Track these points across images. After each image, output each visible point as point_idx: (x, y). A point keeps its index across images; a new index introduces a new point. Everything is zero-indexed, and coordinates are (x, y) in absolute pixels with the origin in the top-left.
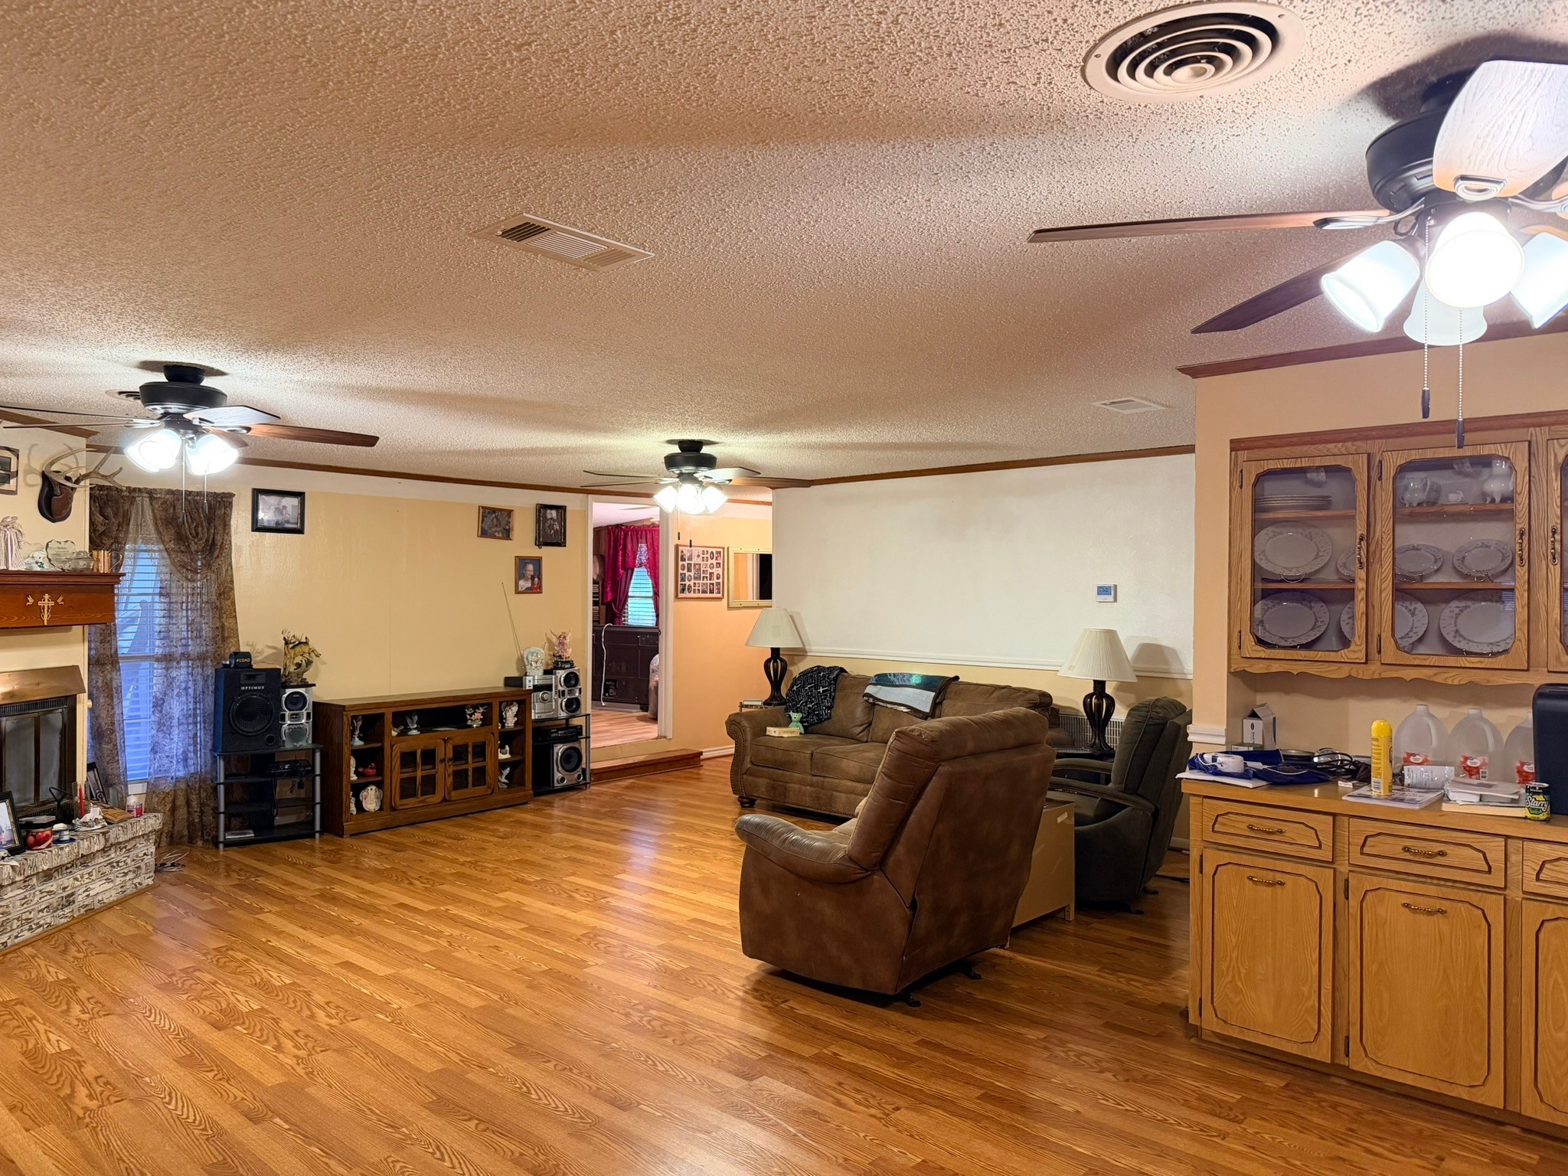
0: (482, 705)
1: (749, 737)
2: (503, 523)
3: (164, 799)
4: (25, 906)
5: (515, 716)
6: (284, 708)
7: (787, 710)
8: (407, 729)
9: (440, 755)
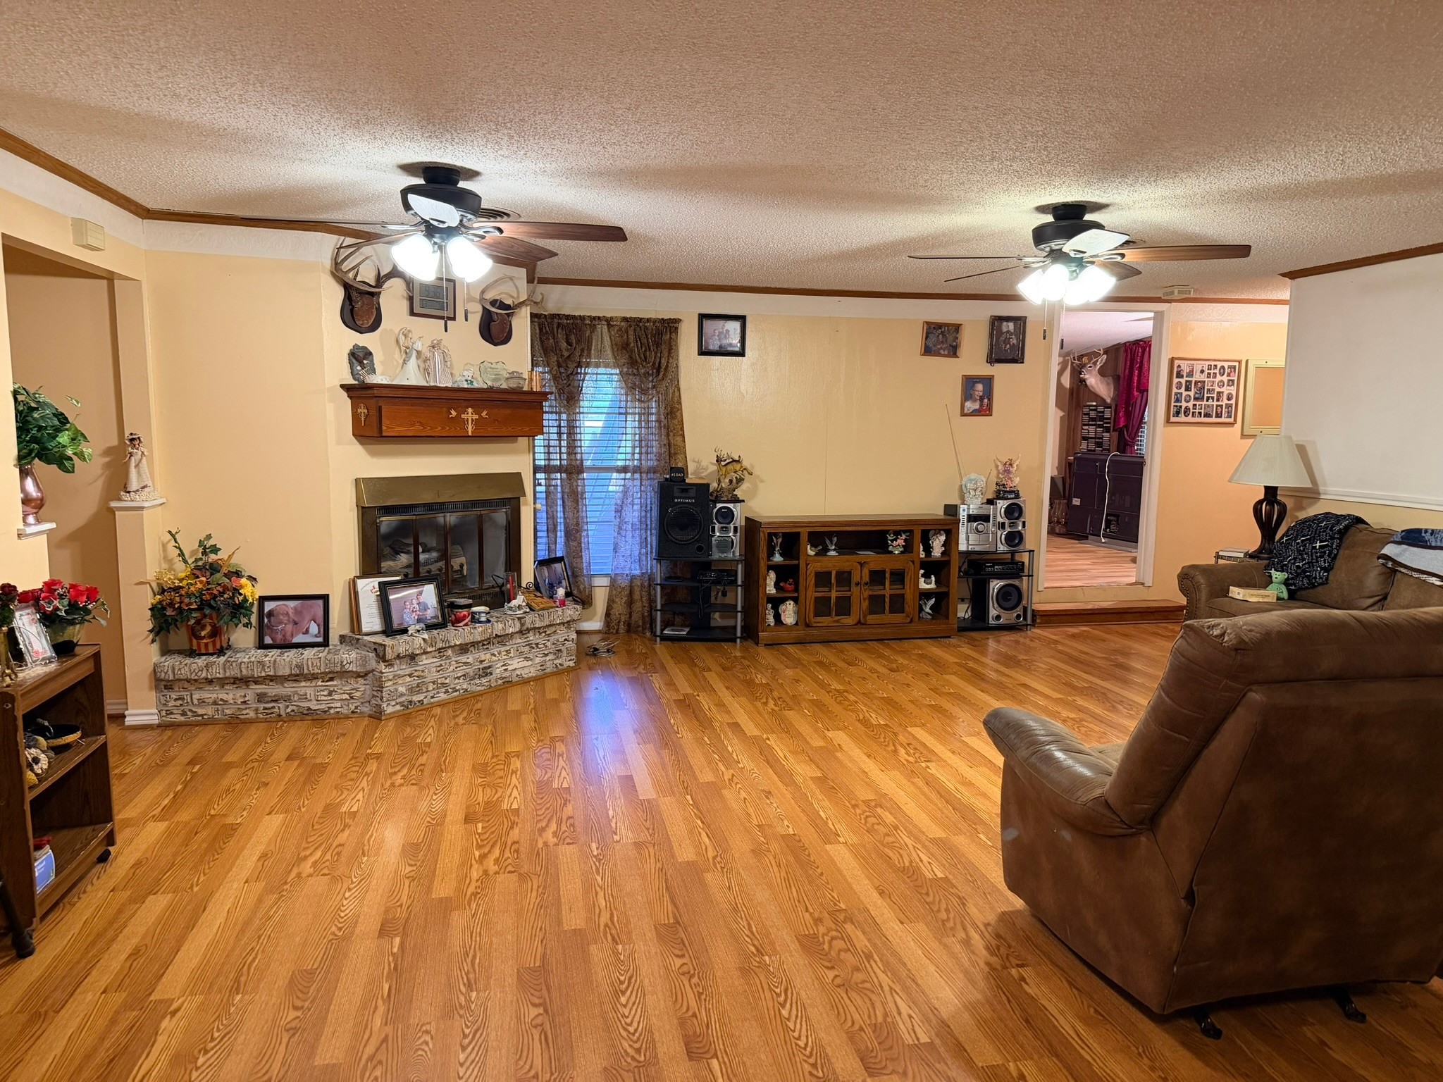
0: (905, 532)
1: (1203, 596)
2: (950, 338)
3: (620, 592)
4: (441, 672)
5: (943, 545)
6: (715, 521)
7: (1267, 567)
8: (826, 550)
9: (856, 578)
